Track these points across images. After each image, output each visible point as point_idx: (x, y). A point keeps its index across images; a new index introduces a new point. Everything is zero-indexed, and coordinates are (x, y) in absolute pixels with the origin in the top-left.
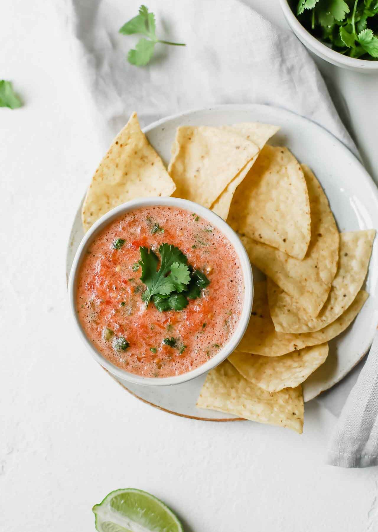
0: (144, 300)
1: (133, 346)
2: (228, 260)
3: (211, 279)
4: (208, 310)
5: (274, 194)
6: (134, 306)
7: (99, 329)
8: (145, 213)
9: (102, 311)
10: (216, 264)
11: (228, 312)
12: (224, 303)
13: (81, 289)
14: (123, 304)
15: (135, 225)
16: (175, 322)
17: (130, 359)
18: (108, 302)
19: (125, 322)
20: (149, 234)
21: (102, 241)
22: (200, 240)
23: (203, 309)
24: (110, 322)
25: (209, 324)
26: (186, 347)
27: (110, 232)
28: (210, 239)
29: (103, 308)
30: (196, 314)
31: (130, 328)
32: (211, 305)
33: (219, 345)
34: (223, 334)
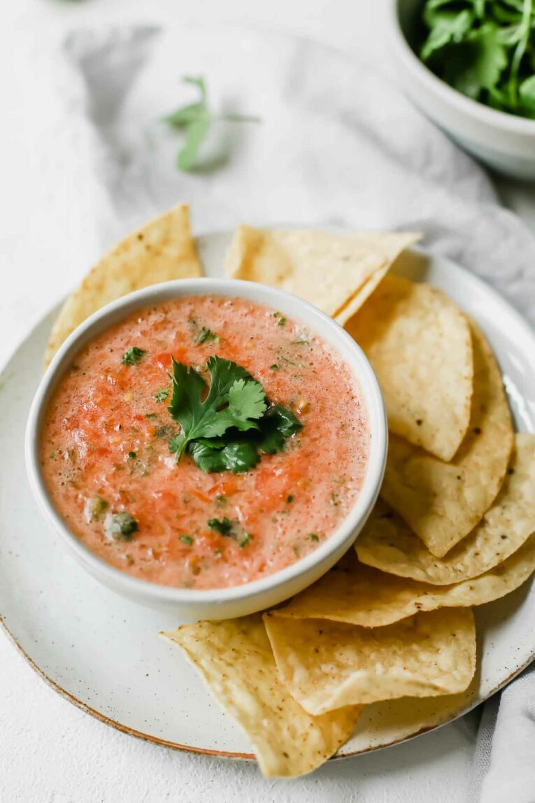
0: (172, 451)
1: (145, 530)
2: (337, 392)
3: (306, 422)
4: (297, 474)
6: (153, 460)
7: (80, 496)
8: (186, 309)
9: (90, 467)
10: (316, 397)
11: (337, 478)
12: (329, 464)
13: (52, 427)
14: (133, 455)
15: (165, 328)
16: (233, 491)
17: (136, 554)
18: (103, 452)
19: (132, 487)
20: (191, 343)
21: (101, 352)
22: (286, 356)
23: (289, 469)
24: (103, 487)
25: (299, 497)
26: (252, 536)
27: (119, 336)
28: (304, 357)
29: (93, 461)
30: (274, 478)
31: (142, 497)
32: (303, 465)
33: (319, 536)
34: (327, 516)
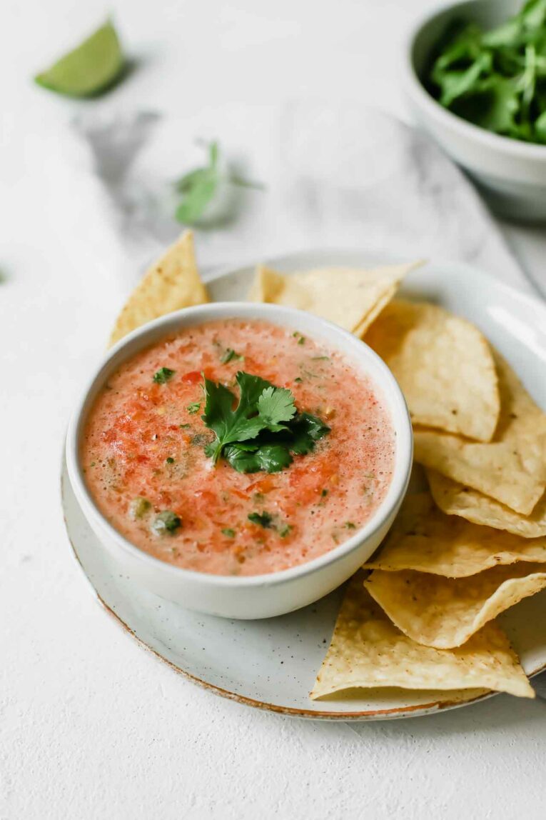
0: (208, 455)
1: (189, 526)
2: (360, 399)
3: (333, 426)
4: (327, 472)
6: (191, 463)
7: (123, 499)
8: (210, 334)
9: (130, 473)
10: (340, 404)
11: (367, 473)
12: (359, 461)
13: (91, 440)
14: (171, 460)
15: (191, 351)
16: (269, 488)
17: (182, 547)
18: (142, 459)
19: (172, 489)
20: (217, 362)
21: (133, 373)
22: (308, 370)
23: (322, 466)
24: (145, 489)
25: (333, 491)
26: (291, 527)
27: (148, 360)
28: (325, 370)
29: (133, 467)
30: (307, 475)
31: (183, 497)
32: (335, 462)
33: (356, 524)
34: (361, 507)
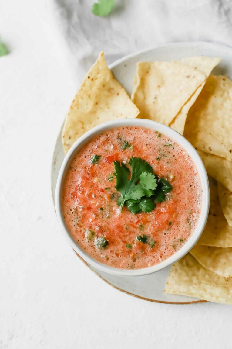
0: (119, 205)
1: (112, 244)
2: (186, 169)
3: (174, 185)
4: (172, 211)
5: (219, 113)
6: (111, 210)
7: (82, 230)
8: (116, 133)
9: (84, 216)
10: (177, 172)
11: (189, 211)
12: (185, 205)
13: (66, 198)
14: (102, 209)
15: (108, 143)
16: (146, 222)
17: (109, 255)
18: (89, 208)
19: (103, 224)
20: (120, 150)
21: (82, 158)
22: (163, 153)
23: (169, 210)
24: (91, 225)
25: (174, 222)
26: (156, 242)
27: (88, 150)
28: (171, 152)
29: (85, 213)
30: (162, 214)
31: (108, 229)
32: (174, 207)
33: (184, 240)
34: (186, 230)
